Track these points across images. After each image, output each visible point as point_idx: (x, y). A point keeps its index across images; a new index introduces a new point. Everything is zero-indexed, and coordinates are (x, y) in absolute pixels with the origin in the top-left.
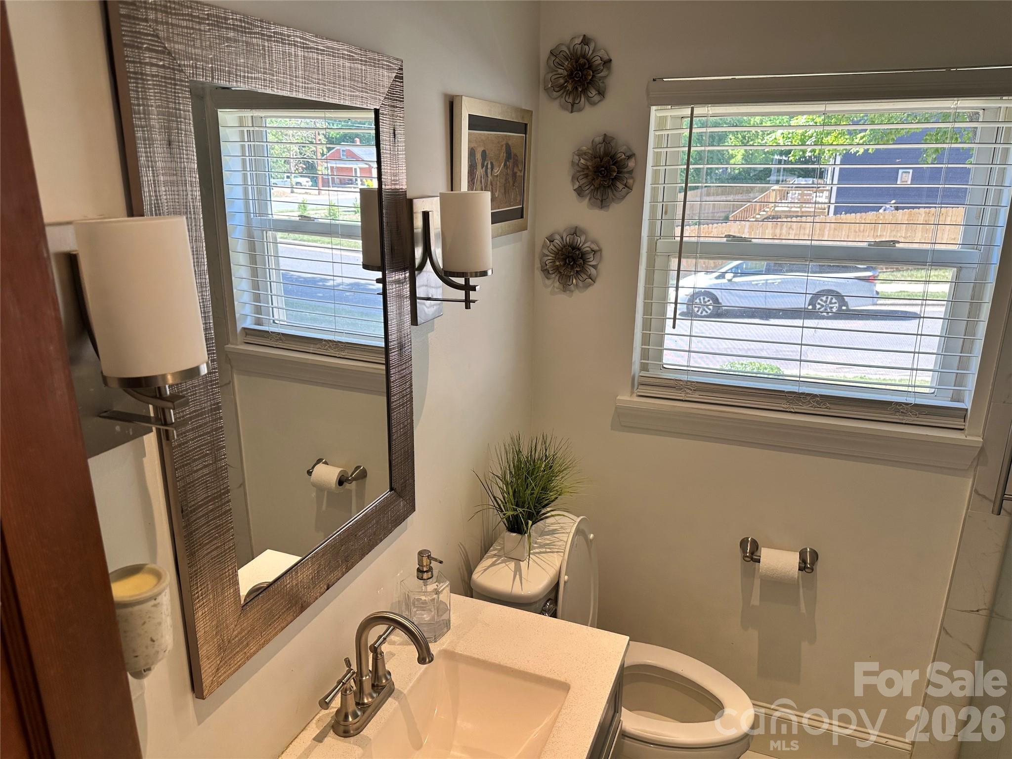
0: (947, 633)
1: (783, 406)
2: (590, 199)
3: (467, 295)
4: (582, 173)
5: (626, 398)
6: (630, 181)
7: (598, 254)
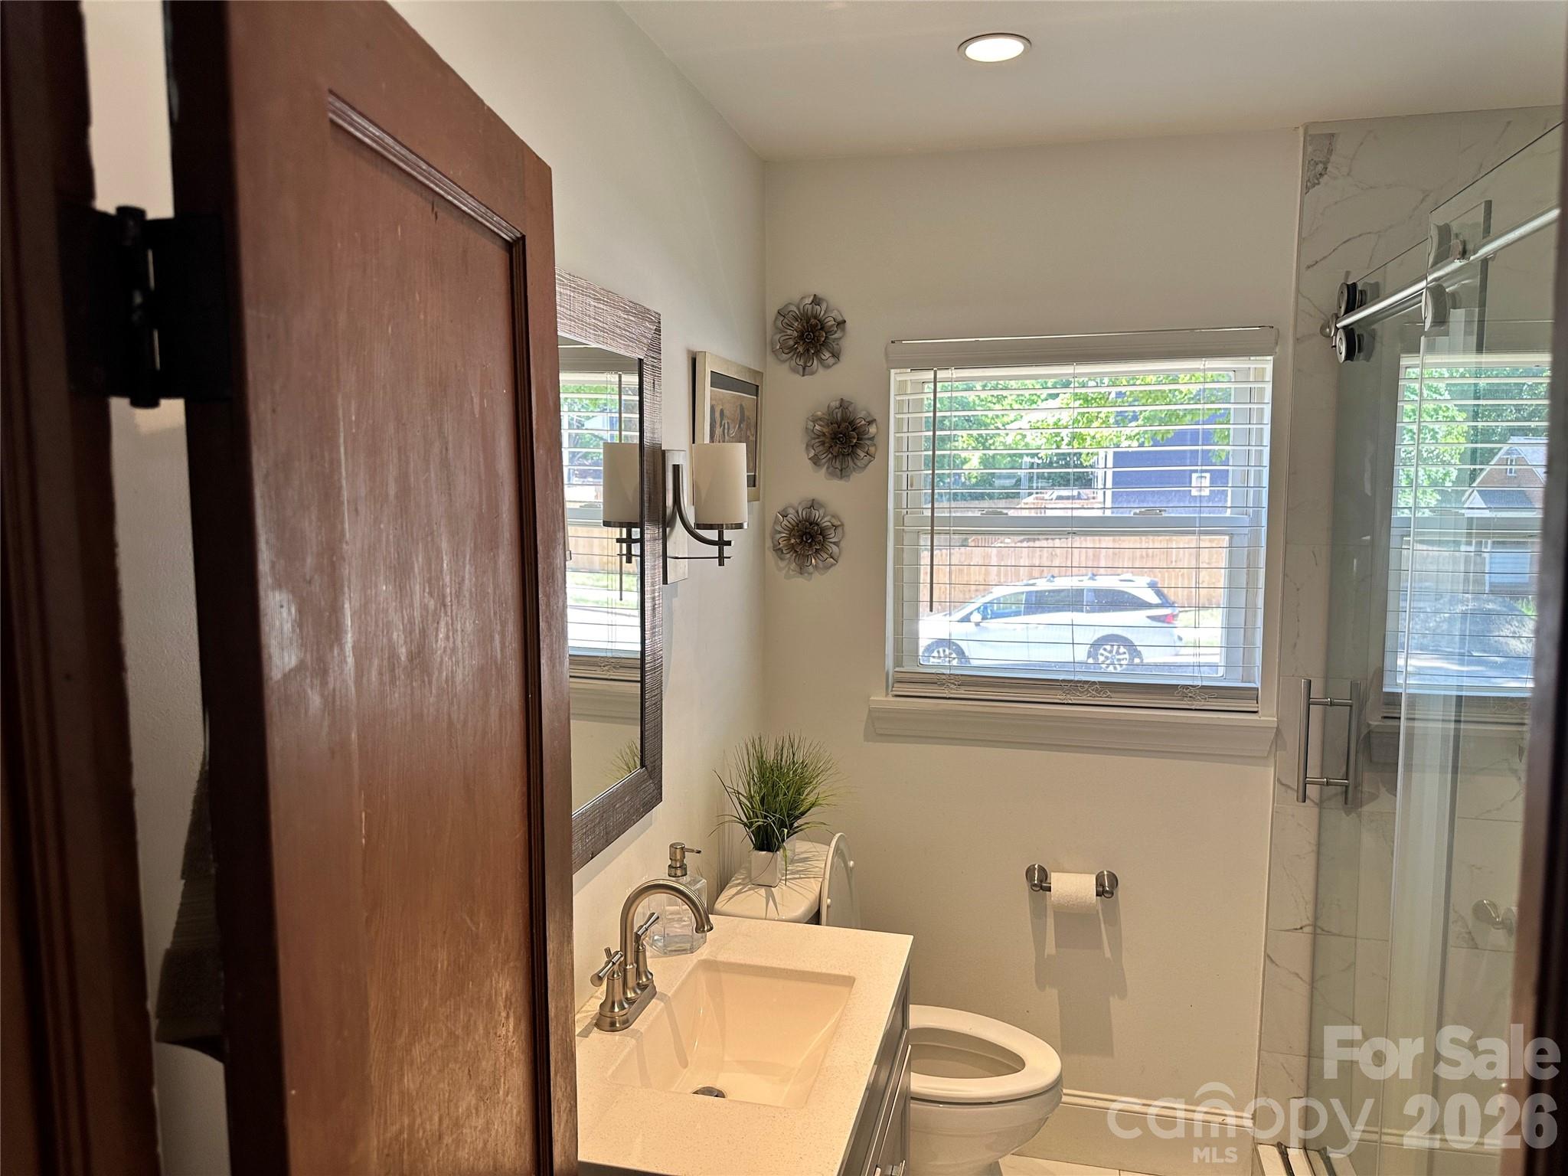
0: (1272, 961)
1: (1060, 697)
2: (828, 468)
3: (721, 551)
4: (817, 440)
5: (880, 698)
6: (872, 449)
7: (839, 530)
